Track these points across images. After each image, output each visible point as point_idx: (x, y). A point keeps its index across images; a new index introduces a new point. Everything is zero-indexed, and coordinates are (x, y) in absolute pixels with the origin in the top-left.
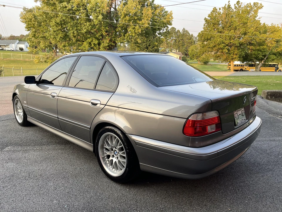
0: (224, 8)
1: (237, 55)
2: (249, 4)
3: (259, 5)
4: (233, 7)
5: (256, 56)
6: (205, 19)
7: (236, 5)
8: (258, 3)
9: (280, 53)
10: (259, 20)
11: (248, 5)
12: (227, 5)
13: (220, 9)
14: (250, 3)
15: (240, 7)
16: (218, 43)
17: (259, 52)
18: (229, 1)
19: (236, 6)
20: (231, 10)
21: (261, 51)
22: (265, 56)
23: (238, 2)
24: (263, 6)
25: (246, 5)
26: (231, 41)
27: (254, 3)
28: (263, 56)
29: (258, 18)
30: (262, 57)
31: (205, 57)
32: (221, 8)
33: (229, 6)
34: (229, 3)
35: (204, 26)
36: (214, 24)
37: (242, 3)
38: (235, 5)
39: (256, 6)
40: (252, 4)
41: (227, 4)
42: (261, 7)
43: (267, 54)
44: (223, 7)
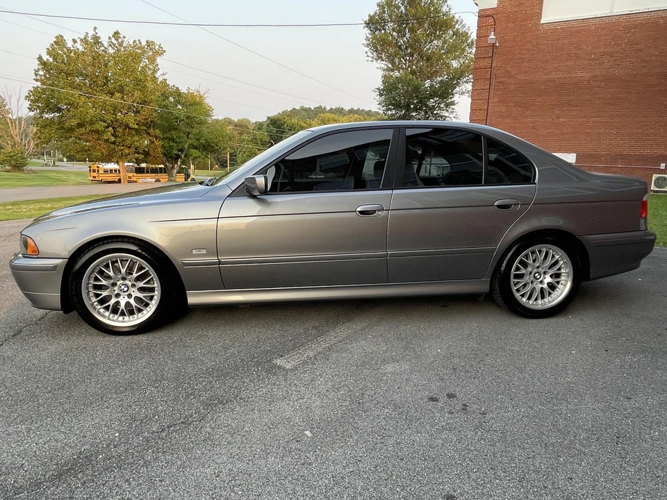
0: (85, 41)
1: (130, 147)
2: (137, 42)
3: (157, 47)
4: (104, 40)
5: (167, 151)
6: (40, 58)
7: (113, 40)
8: (153, 43)
9: (204, 146)
10: (165, 77)
11: (137, 44)
12: (90, 35)
13: (75, 41)
14: (139, 41)
15: (121, 45)
16: (91, 120)
17: (172, 144)
18: (95, 28)
19: (111, 42)
20: (102, 48)
21: (173, 140)
22: (181, 150)
23: (116, 34)
24: (165, 51)
25: (131, 43)
26: (118, 117)
27: (147, 42)
28: (179, 151)
29: (159, 73)
30: (177, 152)
31: (13, 154)
32: (78, 41)
33: (96, 40)
34: (96, 33)
35: (36, 75)
36: (68, 75)
37: (124, 37)
38: (110, 38)
39: (151, 49)
40: (144, 43)
41: (91, 33)
42: (161, 52)
43: (186, 147)
44: (82, 38)
